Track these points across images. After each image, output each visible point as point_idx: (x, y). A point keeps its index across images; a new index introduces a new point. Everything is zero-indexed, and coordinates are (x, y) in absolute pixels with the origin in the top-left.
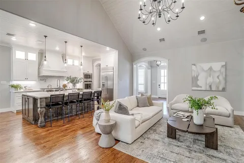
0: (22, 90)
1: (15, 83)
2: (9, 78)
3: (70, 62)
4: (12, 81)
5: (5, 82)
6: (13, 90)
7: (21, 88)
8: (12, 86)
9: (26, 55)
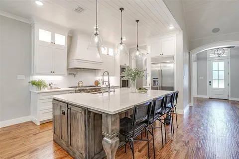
0: (46, 90)
1: (37, 78)
2: (29, 71)
3: (104, 51)
4: (33, 75)
5: (23, 77)
6: (34, 89)
7: (45, 86)
8: (34, 83)
9: (53, 37)
